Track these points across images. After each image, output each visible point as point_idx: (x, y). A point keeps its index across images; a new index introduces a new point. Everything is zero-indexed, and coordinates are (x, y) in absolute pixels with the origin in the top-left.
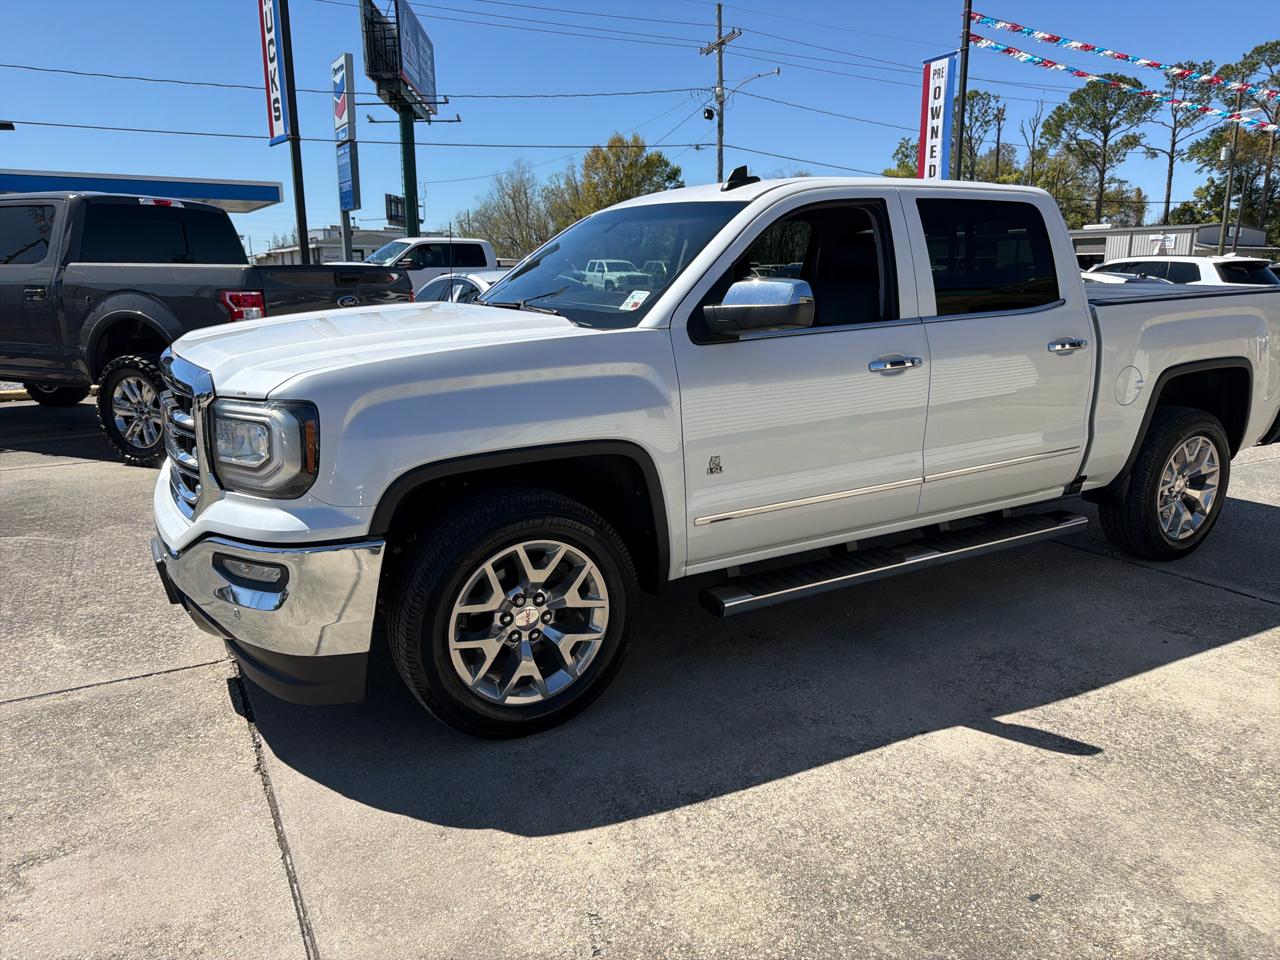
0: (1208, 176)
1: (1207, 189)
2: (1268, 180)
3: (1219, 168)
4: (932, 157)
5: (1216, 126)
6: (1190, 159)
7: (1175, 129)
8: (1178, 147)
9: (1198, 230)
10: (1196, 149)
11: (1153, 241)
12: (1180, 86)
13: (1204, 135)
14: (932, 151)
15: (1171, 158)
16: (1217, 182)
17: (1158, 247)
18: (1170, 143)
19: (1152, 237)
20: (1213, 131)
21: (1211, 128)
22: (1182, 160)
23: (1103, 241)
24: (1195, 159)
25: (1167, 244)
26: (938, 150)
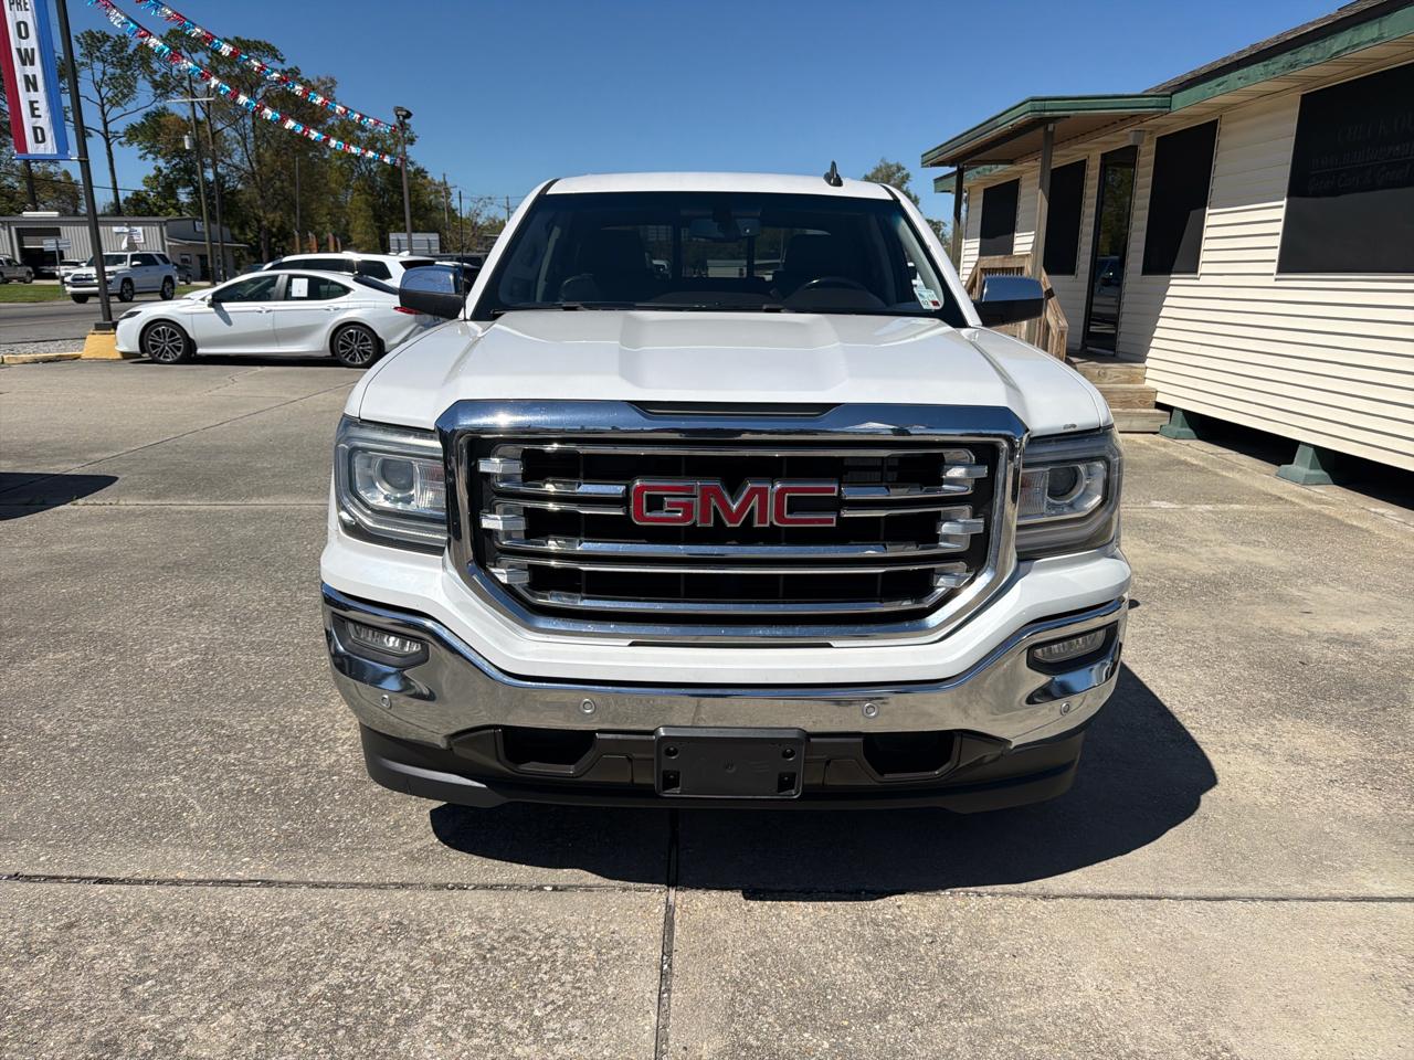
0: (154, 164)
1: (156, 177)
2: (216, 174)
3: (163, 157)
4: (33, 115)
5: (148, 109)
6: (130, 142)
7: (103, 106)
8: (111, 127)
9: (165, 223)
10: (133, 133)
11: (117, 233)
12: (97, 57)
13: (137, 119)
14: (33, 109)
15: (107, 140)
16: (165, 171)
17: (126, 240)
18: (101, 122)
19: (116, 229)
20: (147, 115)
21: (144, 111)
22: (120, 143)
23: (56, 233)
24: (135, 144)
25: (135, 237)
26: (42, 107)
